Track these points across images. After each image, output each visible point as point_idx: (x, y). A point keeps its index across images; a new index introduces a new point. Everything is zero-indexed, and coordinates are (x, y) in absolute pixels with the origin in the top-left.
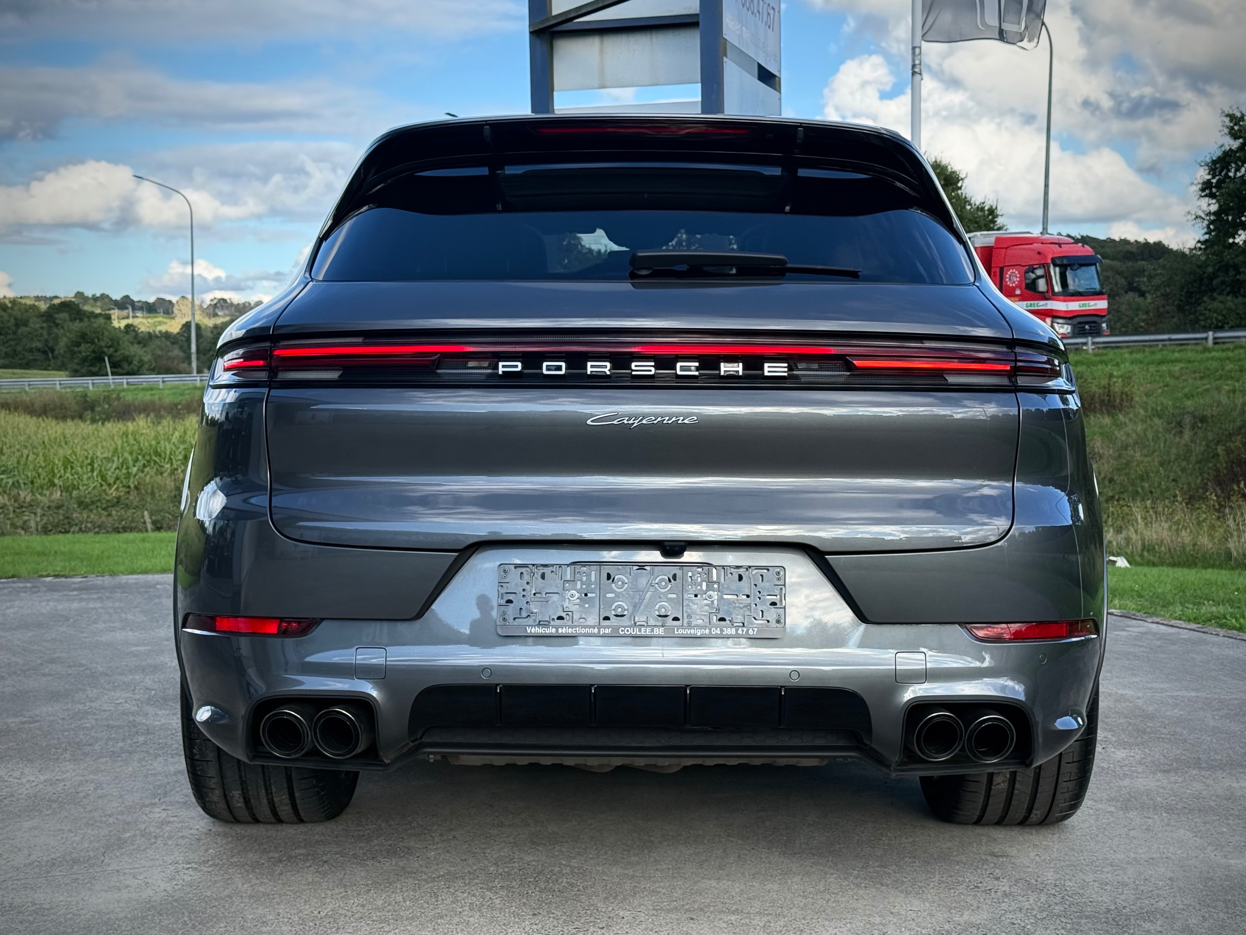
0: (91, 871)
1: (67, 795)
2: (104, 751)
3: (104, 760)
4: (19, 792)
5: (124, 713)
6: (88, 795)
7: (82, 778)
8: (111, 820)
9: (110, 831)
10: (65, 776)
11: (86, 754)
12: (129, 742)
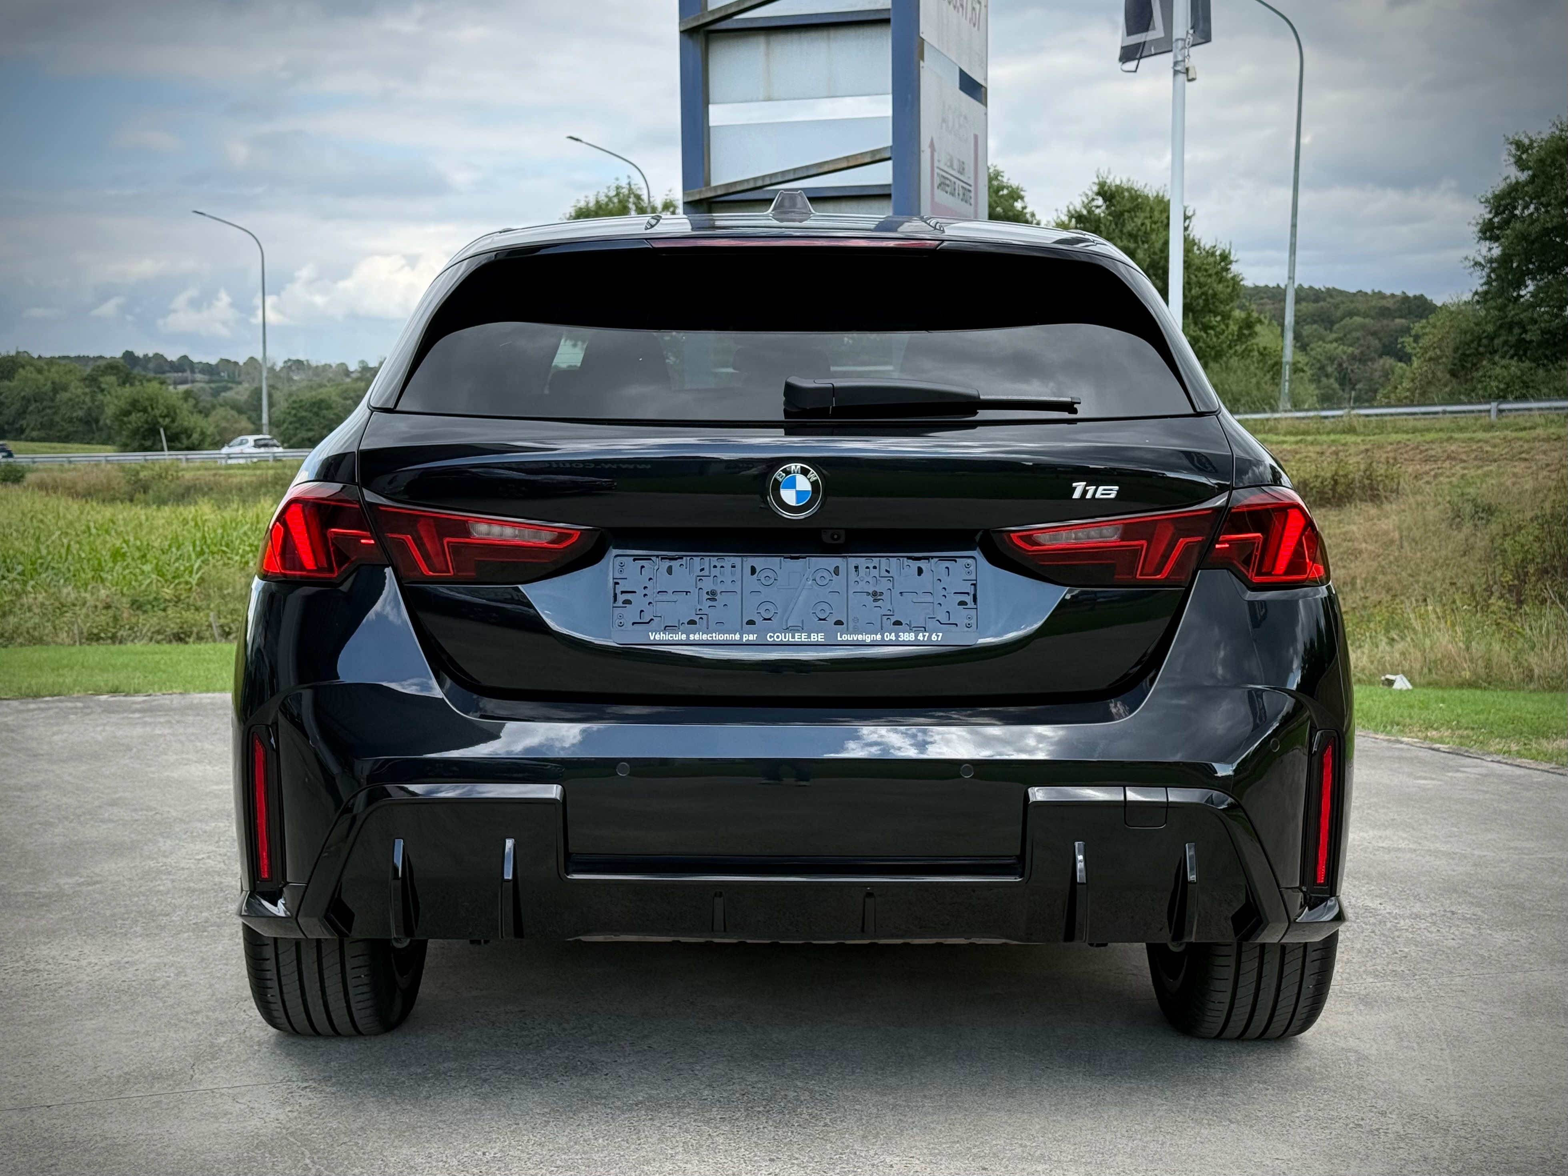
0: (177, 1090)
1: (141, 984)
2: (185, 923)
3: (186, 935)
4: (78, 979)
5: (207, 872)
6: (168, 983)
7: (157, 960)
8: (199, 1019)
9: (199, 1035)
10: (137, 957)
11: (162, 928)
12: (216, 911)
